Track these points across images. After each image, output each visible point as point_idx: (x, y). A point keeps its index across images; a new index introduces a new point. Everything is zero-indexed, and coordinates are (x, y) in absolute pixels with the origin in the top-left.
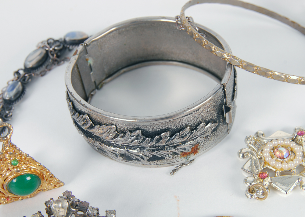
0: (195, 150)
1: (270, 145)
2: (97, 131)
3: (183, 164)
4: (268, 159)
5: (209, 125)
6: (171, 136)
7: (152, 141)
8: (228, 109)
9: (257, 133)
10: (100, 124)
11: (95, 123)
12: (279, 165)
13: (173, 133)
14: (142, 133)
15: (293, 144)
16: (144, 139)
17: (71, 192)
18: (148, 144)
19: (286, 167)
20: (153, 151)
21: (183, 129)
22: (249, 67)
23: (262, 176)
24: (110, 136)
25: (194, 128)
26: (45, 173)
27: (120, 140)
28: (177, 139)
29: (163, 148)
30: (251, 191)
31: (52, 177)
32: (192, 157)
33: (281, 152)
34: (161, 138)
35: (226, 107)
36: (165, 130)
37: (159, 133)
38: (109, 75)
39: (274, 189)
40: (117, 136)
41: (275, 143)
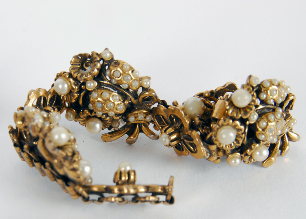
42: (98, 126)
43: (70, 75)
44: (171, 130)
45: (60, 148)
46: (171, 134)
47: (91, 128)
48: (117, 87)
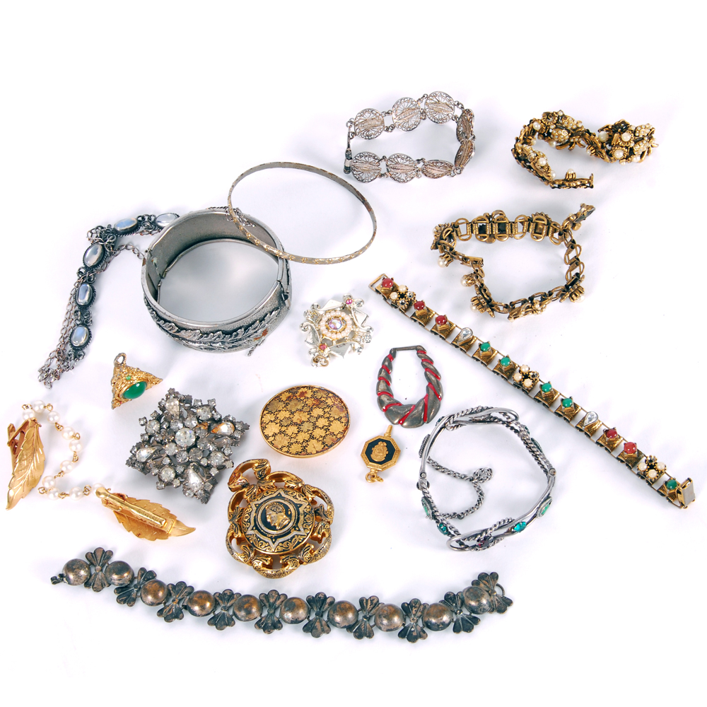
0: (265, 333)
1: (325, 319)
2: (183, 334)
3: (257, 345)
4: (325, 332)
5: (274, 313)
6: (245, 330)
7: (231, 337)
8: (286, 297)
9: (313, 305)
10: (186, 330)
11: (181, 329)
12: (334, 336)
13: (246, 328)
14: (223, 333)
15: (343, 315)
16: (225, 337)
17: (174, 389)
18: (228, 339)
19: (340, 336)
20: (233, 343)
21: (253, 323)
22: (298, 259)
23: (322, 347)
24: (196, 337)
25: (262, 320)
26: (149, 377)
27: (205, 339)
28: (251, 331)
29: (240, 340)
30: (316, 361)
31: (154, 378)
32: (263, 338)
33: (335, 324)
34: (238, 334)
35: (284, 295)
36: (240, 328)
37: (235, 330)
38: (169, 263)
39: (333, 355)
40: (202, 337)
41: (328, 316)
42: (555, 143)
43: (542, 122)
44: (592, 148)
45: (542, 167)
46: (592, 150)
47: (551, 144)
48: (566, 128)
